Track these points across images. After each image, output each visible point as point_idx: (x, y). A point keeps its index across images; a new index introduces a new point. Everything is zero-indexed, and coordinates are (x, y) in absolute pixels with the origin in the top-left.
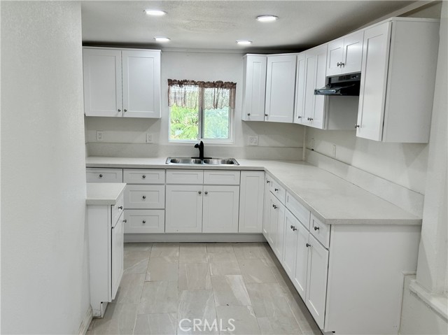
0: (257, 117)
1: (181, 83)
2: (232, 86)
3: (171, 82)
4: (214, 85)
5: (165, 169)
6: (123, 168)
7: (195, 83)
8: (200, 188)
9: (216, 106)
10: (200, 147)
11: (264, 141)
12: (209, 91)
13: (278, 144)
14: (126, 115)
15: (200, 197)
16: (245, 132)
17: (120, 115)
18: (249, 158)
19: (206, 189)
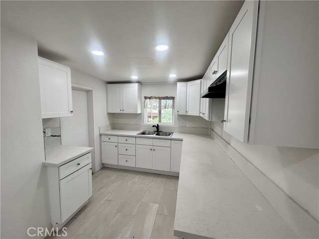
0: (182, 113)
1: (150, 98)
2: (173, 98)
3: (146, 98)
4: (164, 98)
5: (136, 137)
6: (118, 136)
7: (156, 98)
8: (151, 147)
9: (165, 108)
10: (158, 127)
11: (188, 124)
12: (163, 101)
13: (196, 126)
14: (124, 112)
15: (151, 152)
16: (179, 120)
17: (121, 112)
18: (181, 132)
19: (154, 148)
